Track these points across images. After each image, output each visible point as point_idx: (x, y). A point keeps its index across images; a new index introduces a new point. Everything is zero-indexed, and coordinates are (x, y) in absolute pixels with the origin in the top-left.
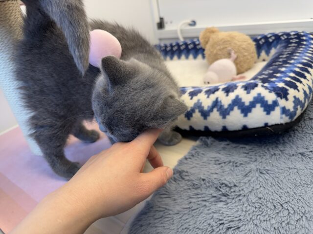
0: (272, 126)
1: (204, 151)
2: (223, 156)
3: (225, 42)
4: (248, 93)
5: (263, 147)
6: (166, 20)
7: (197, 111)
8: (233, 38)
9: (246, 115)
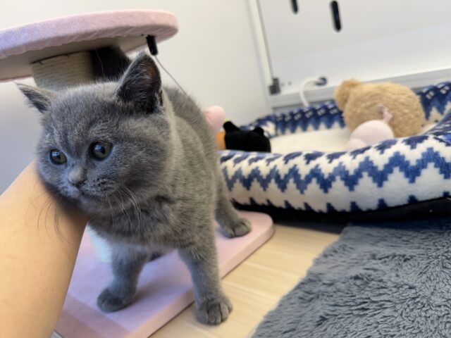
1: (352, 244)
2: (382, 249)
3: (372, 96)
4: (413, 147)
5: (446, 234)
6: (281, 81)
7: (338, 178)
9: (412, 181)
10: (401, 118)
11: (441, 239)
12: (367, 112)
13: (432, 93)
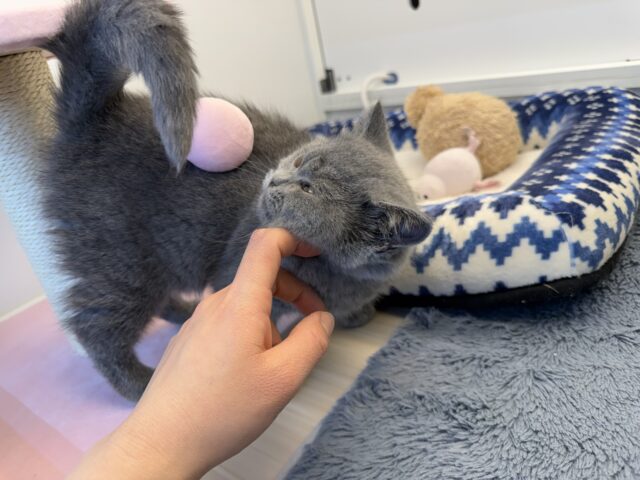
0: (555, 281)
1: (419, 338)
2: (458, 347)
3: (455, 114)
4: (503, 217)
5: (540, 325)
6: (337, 74)
8: (471, 105)
9: (500, 262)
10: (491, 146)
11: (534, 333)
12: (447, 136)
13: (533, 108)
